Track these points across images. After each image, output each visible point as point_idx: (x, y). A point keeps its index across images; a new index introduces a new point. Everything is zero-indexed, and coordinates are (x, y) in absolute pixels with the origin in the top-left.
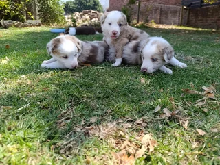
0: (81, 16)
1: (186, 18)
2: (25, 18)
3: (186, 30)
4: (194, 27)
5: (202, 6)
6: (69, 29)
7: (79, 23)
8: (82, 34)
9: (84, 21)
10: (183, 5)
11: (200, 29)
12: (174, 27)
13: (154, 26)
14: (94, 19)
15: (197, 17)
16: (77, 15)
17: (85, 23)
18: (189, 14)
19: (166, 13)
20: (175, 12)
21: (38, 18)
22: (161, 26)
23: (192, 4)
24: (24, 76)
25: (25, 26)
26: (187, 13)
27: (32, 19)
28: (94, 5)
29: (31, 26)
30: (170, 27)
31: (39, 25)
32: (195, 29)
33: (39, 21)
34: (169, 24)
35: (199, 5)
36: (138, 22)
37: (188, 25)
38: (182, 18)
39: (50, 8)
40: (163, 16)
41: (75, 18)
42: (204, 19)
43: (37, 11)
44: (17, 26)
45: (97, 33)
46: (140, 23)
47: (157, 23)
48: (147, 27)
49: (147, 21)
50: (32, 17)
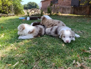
0: (31, 11)
1: (73, 11)
2: (8, 12)
3: (73, 16)
4: (76, 15)
5: (79, 6)
6: (27, 18)
7: (30, 14)
8: (32, 20)
9: (32, 13)
10: (72, 6)
11: (79, 16)
12: (68, 15)
13: (60, 14)
14: (36, 12)
15: (77, 10)
16: (29, 10)
17: (32, 14)
18: (74, 9)
19: (65, 9)
20: (68, 9)
21: (13, 12)
22: (63, 15)
23: (75, 5)
24: (12, 45)
25: (8, 16)
26: (73, 9)
27: (11, 13)
28: (36, 6)
29: (10, 16)
30: (67, 15)
31: (14, 16)
32: (77, 15)
33: (13, 14)
34: (66, 13)
35: (78, 5)
36: (54, 13)
37: (74, 14)
38: (71, 11)
39: (18, 8)
40: (64, 10)
41: (28, 12)
42: (81, 11)
43: (13, 9)
44: (4, 16)
45: (38, 19)
46: (55, 13)
47: (61, 13)
48: (58, 15)
49: (58, 13)
50: (11, 12)
